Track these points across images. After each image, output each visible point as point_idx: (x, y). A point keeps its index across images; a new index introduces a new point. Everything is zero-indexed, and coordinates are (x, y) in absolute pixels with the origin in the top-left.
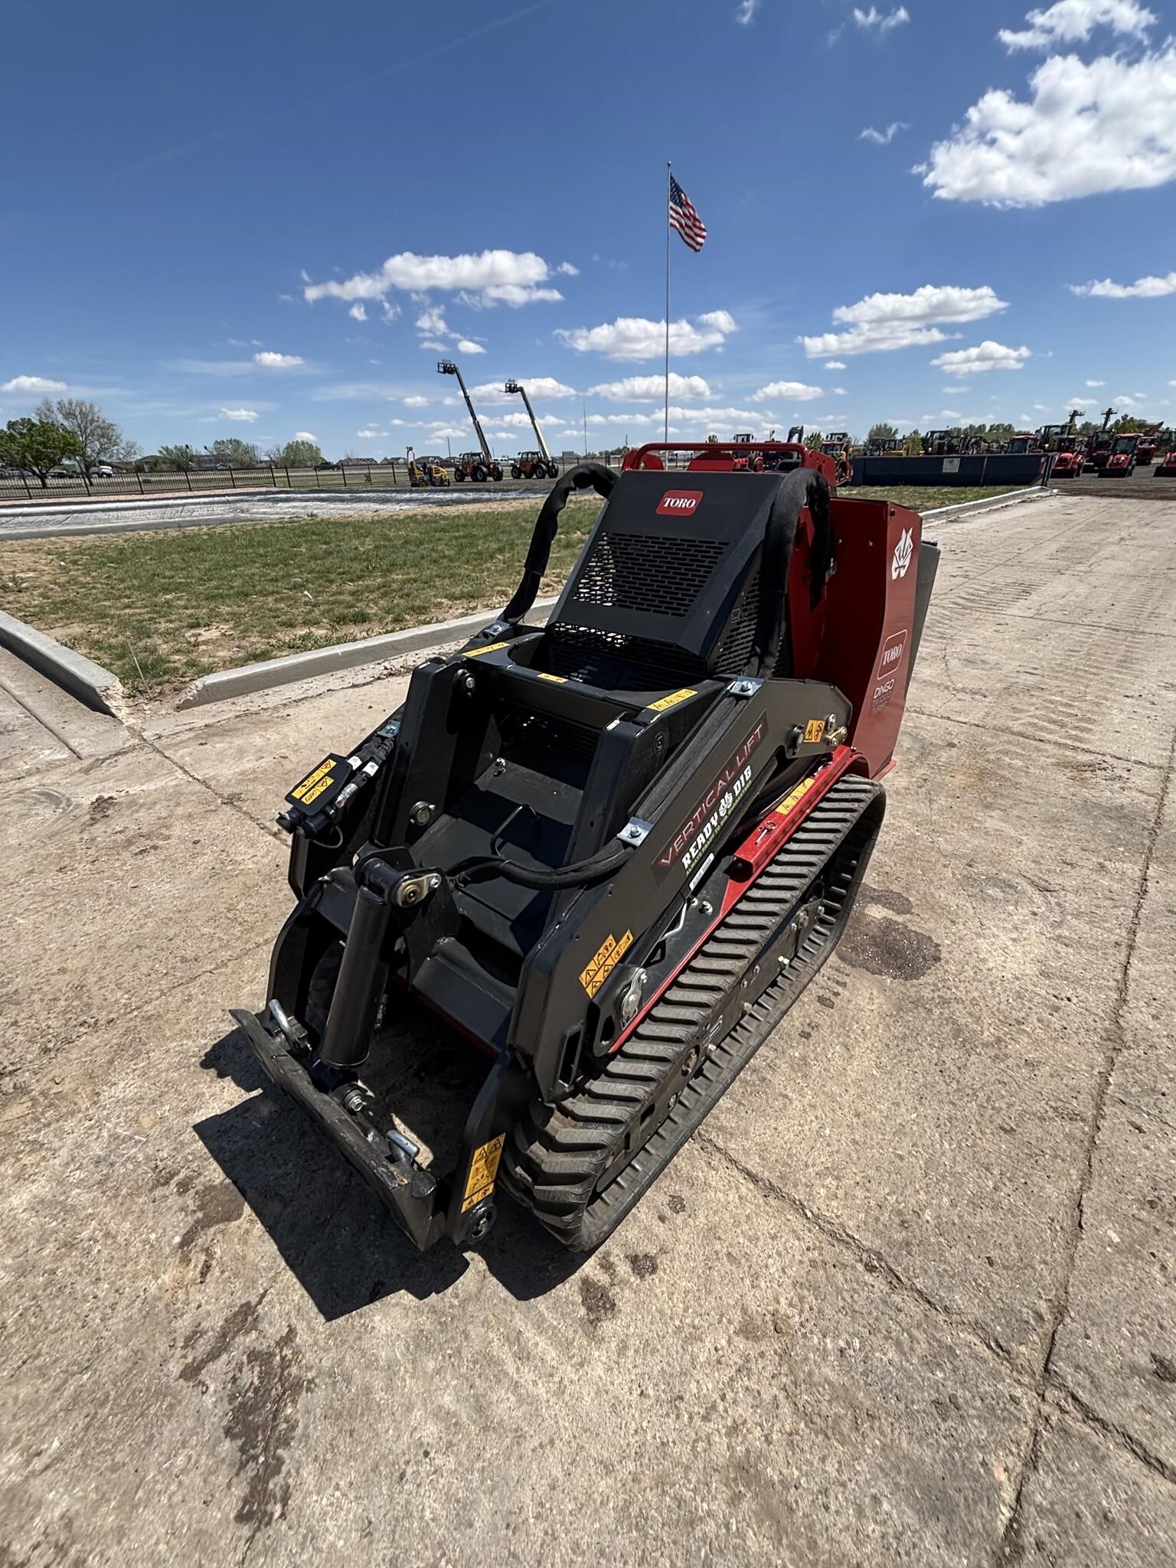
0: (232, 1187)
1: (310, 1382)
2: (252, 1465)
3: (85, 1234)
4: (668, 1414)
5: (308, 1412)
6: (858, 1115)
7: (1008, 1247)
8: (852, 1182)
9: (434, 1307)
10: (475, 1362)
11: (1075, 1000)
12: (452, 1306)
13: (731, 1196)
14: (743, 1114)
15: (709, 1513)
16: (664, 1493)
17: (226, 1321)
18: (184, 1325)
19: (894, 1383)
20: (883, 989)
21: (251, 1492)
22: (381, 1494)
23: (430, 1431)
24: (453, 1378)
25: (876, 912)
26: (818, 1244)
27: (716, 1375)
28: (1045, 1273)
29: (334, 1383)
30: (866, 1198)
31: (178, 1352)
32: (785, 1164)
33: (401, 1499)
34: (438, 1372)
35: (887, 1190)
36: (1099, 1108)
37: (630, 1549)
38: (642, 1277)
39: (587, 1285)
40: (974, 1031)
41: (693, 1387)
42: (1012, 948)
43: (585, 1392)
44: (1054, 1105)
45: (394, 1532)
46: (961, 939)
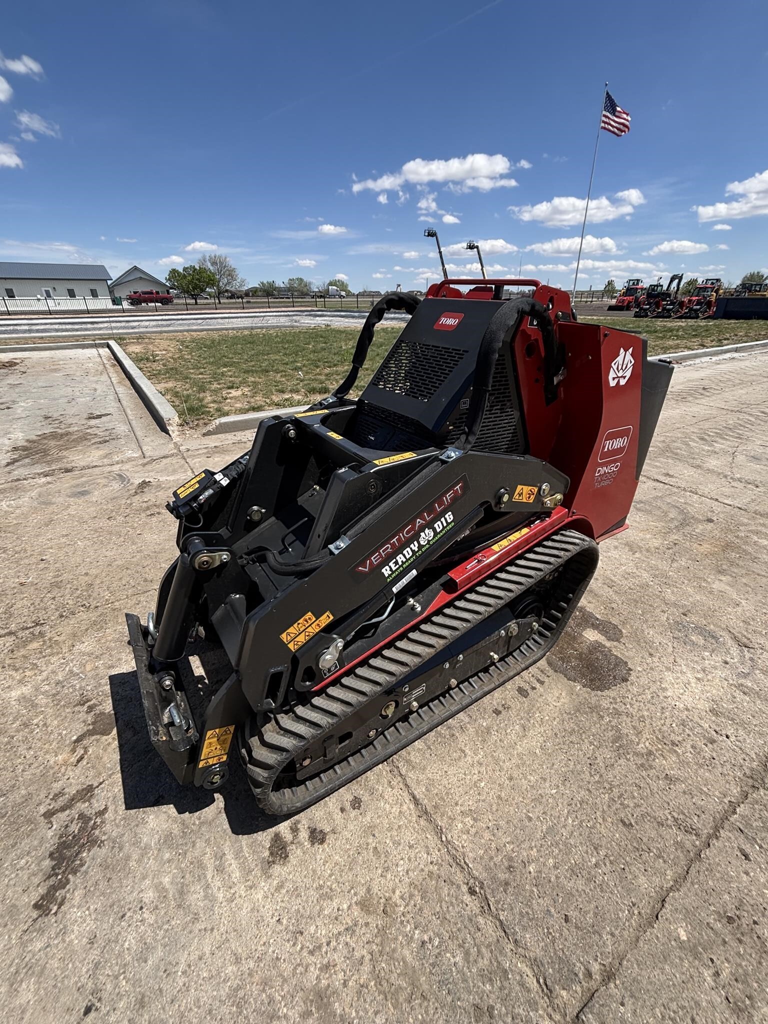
0: (113, 716)
1: (102, 842)
2: (54, 878)
3: (35, 722)
4: (288, 940)
5: (93, 859)
6: (511, 779)
7: (586, 913)
8: (484, 826)
9: (184, 821)
10: (192, 863)
11: (733, 738)
12: (194, 824)
13: (394, 809)
14: (428, 756)
15: (286, 1016)
16: (264, 990)
17: (77, 791)
18: (57, 787)
19: (451, 980)
20: (571, 693)
21: (47, 893)
22: (108, 922)
23: (149, 896)
24: (175, 868)
25: (591, 635)
26: (440, 861)
27: (331, 926)
28: (609, 943)
29: (113, 847)
30: (490, 840)
31: (48, 801)
32: (442, 799)
33: (117, 929)
34: (169, 861)
35: (509, 839)
36: (716, 829)
37: (228, 1017)
38: (313, 844)
39: (277, 837)
40: (632, 741)
41: (312, 929)
42: (693, 685)
43: (245, 905)
44: (676, 816)
45: (105, 947)
46: (652, 669)
